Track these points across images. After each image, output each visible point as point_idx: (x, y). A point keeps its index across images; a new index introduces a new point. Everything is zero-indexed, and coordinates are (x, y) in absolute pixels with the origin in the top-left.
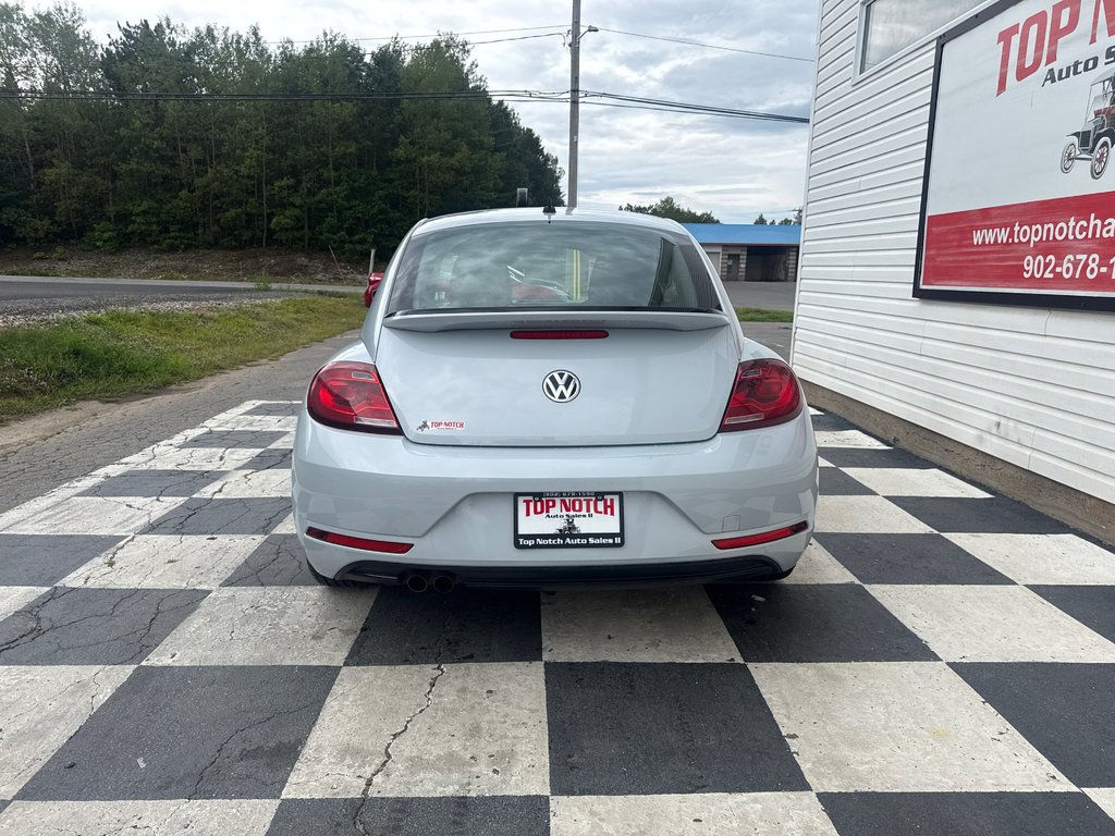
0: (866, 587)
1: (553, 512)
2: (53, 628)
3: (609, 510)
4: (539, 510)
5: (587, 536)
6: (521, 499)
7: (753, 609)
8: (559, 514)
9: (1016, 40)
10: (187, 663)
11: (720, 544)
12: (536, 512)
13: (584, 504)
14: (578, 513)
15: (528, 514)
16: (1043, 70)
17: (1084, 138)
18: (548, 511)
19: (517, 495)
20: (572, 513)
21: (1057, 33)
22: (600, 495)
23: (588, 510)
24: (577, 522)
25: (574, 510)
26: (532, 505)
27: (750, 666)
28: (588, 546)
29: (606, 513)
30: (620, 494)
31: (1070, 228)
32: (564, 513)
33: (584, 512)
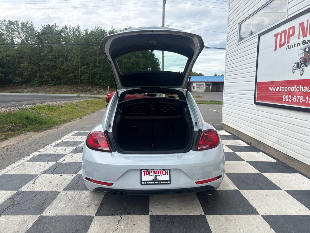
0: (240, 190)
1: (151, 174)
2: (18, 204)
3: (166, 174)
4: (147, 174)
5: (160, 181)
6: (142, 171)
7: (208, 198)
8: (153, 175)
9: (279, 37)
10: (53, 215)
11: (197, 183)
12: (146, 175)
13: (160, 172)
14: (158, 175)
15: (144, 175)
16: (286, 45)
17: (298, 64)
18: (150, 174)
19: (141, 170)
20: (156, 175)
21: (290, 36)
22: (164, 170)
23: (161, 174)
24: (158, 177)
25: (157, 174)
26: (145, 172)
27: (206, 216)
28: (161, 184)
29: (166, 175)
30: (170, 170)
31: (295, 88)
32: (154, 175)
33: (160, 174)
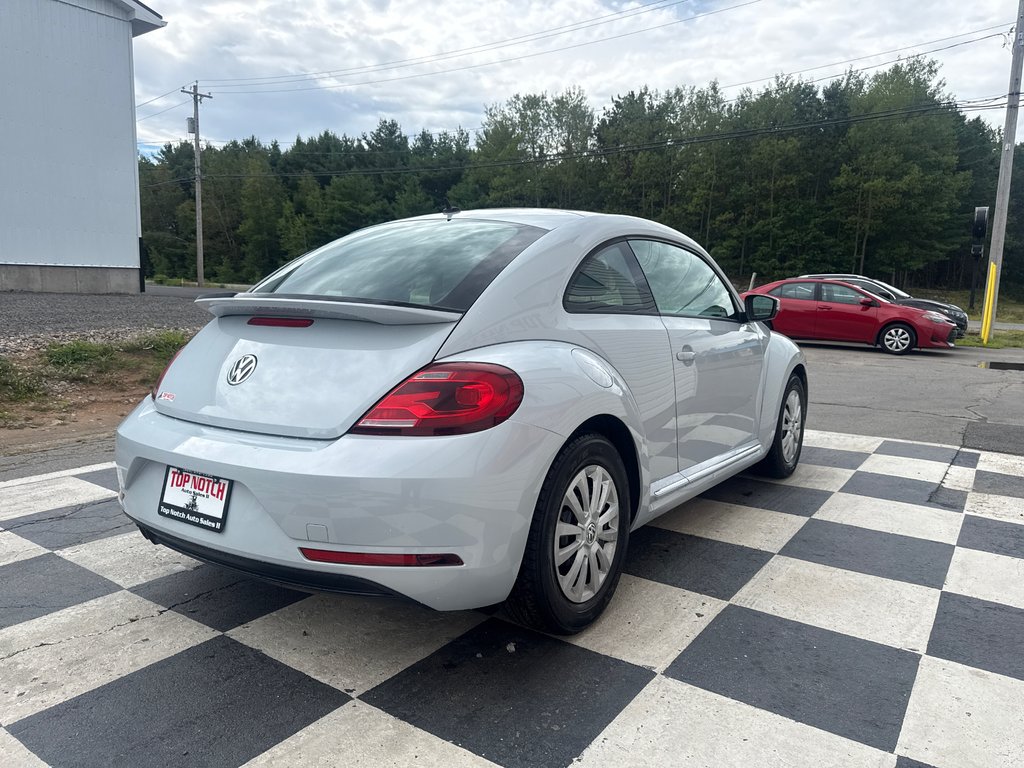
1: (187, 486)
3: (220, 494)
4: (179, 483)
5: (200, 515)
6: (171, 470)
8: (190, 490)
11: (308, 553)
12: (177, 485)
13: (206, 484)
14: (201, 492)
15: (172, 485)
18: (184, 485)
19: (169, 467)
20: (197, 491)
22: (217, 480)
23: (207, 491)
24: (199, 501)
25: (199, 488)
26: (176, 477)
28: (198, 525)
29: (218, 496)
30: (231, 483)
32: (193, 490)
33: (204, 492)
